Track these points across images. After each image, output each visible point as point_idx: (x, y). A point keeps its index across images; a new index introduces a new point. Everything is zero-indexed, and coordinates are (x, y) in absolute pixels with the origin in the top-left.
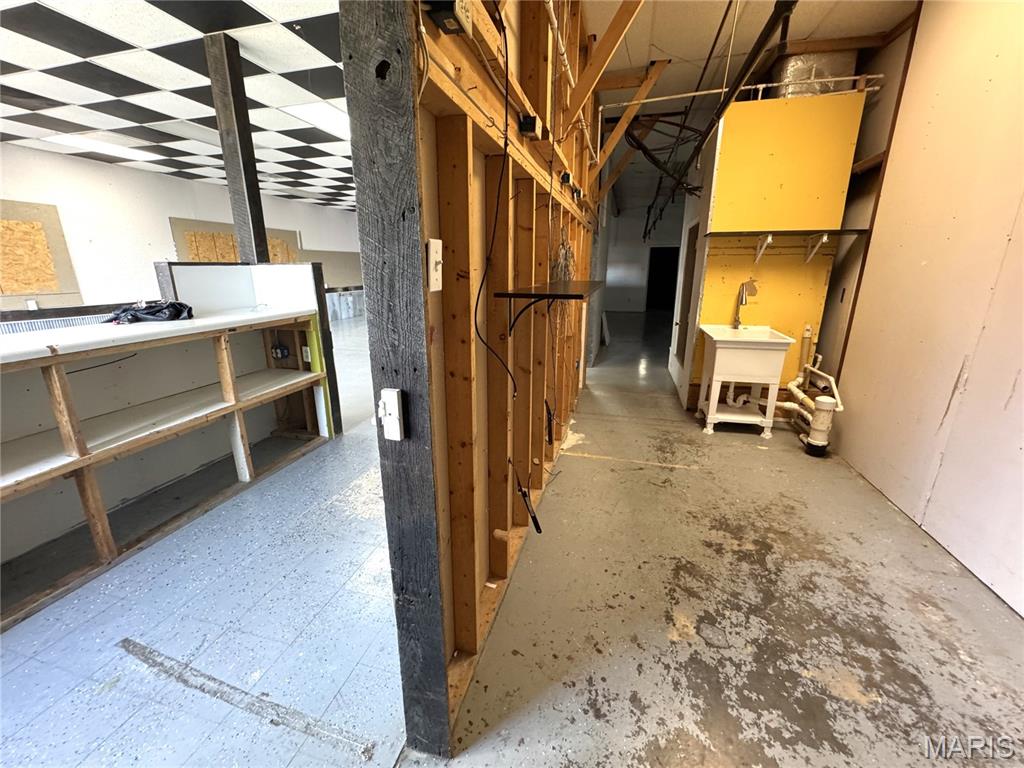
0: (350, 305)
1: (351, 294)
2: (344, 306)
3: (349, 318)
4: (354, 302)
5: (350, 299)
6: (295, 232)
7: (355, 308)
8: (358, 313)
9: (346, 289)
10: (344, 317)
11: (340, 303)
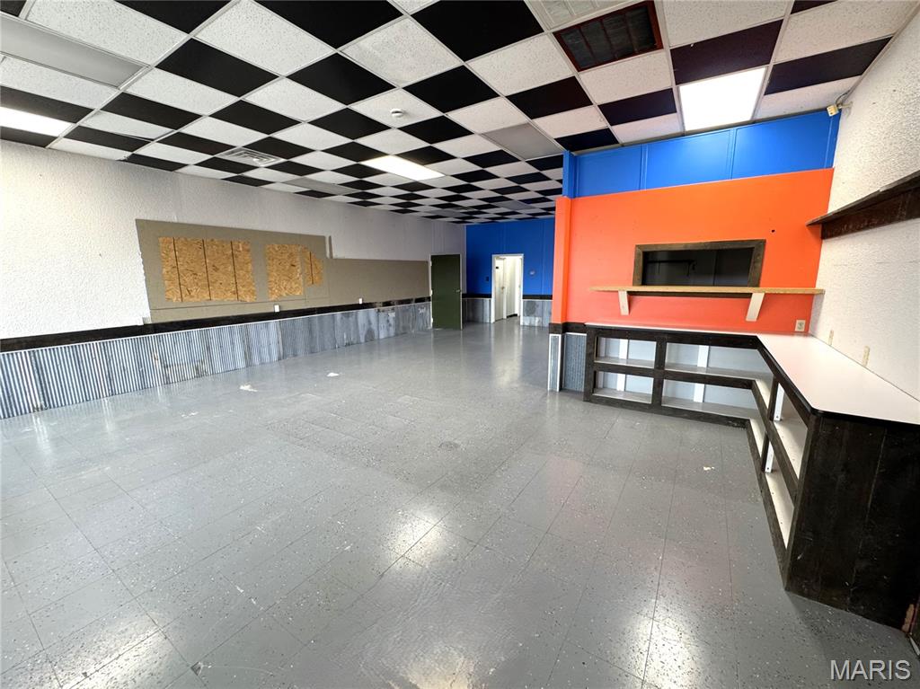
0: (392, 322)
1: (393, 309)
2: (383, 324)
3: (389, 337)
4: (397, 319)
5: (392, 315)
6: (324, 238)
7: (397, 326)
8: (401, 330)
9: (387, 304)
10: (382, 336)
11: (378, 321)
